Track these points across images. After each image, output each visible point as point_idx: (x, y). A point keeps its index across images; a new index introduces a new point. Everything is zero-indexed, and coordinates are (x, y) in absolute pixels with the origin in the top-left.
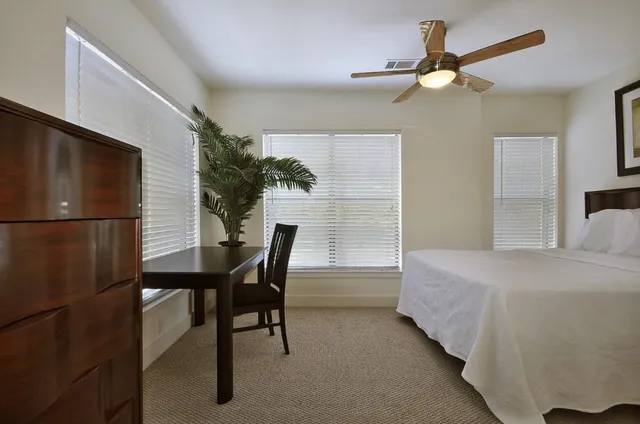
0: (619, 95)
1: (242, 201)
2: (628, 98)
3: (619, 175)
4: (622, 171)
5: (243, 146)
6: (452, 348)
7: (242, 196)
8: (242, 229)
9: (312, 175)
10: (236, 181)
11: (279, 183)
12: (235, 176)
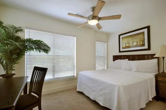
0: (119, 36)
1: (14, 56)
2: (121, 37)
3: (119, 52)
4: (120, 52)
5: (16, 32)
6: (103, 104)
7: (15, 54)
8: (14, 68)
9: (49, 48)
10: (12, 48)
11: (34, 49)
12: (11, 45)
